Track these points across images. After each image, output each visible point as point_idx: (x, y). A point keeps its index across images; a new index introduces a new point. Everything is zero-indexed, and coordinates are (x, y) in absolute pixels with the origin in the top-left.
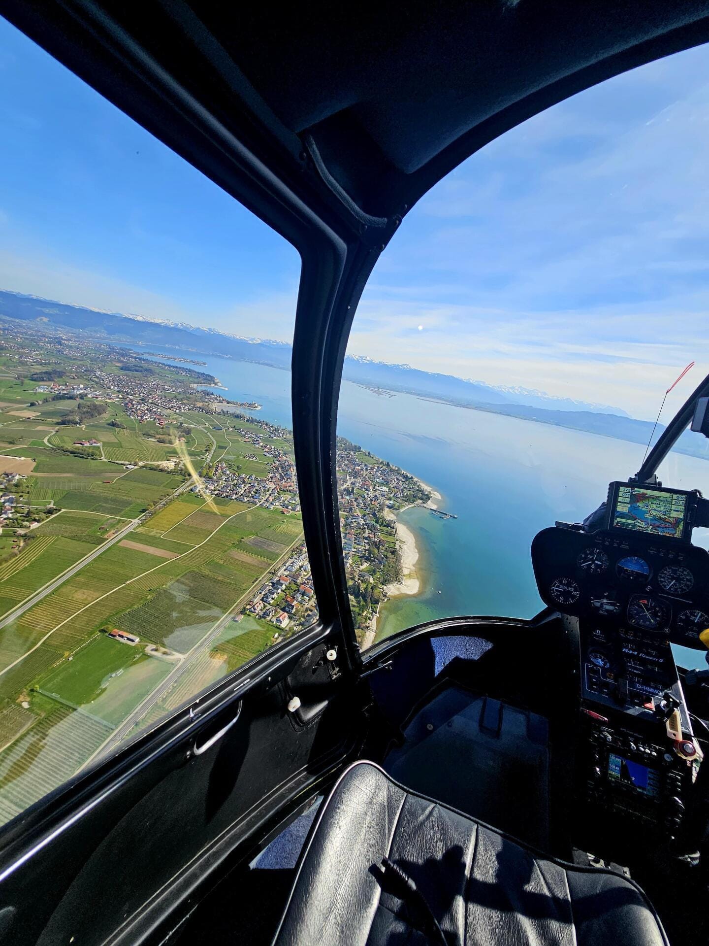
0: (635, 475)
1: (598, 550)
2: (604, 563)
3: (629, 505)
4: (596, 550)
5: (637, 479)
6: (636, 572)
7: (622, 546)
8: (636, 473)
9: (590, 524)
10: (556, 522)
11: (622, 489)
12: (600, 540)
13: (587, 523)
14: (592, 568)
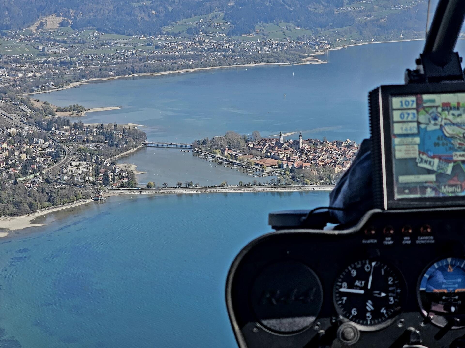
0: (418, 62)
1: (373, 264)
2: (392, 292)
3: (417, 140)
4: (370, 264)
5: (422, 72)
6: (458, 294)
7: (421, 240)
8: (418, 57)
9: (344, 204)
10: (272, 217)
11: (396, 102)
12: (373, 237)
13: (339, 203)
14: (368, 311)
